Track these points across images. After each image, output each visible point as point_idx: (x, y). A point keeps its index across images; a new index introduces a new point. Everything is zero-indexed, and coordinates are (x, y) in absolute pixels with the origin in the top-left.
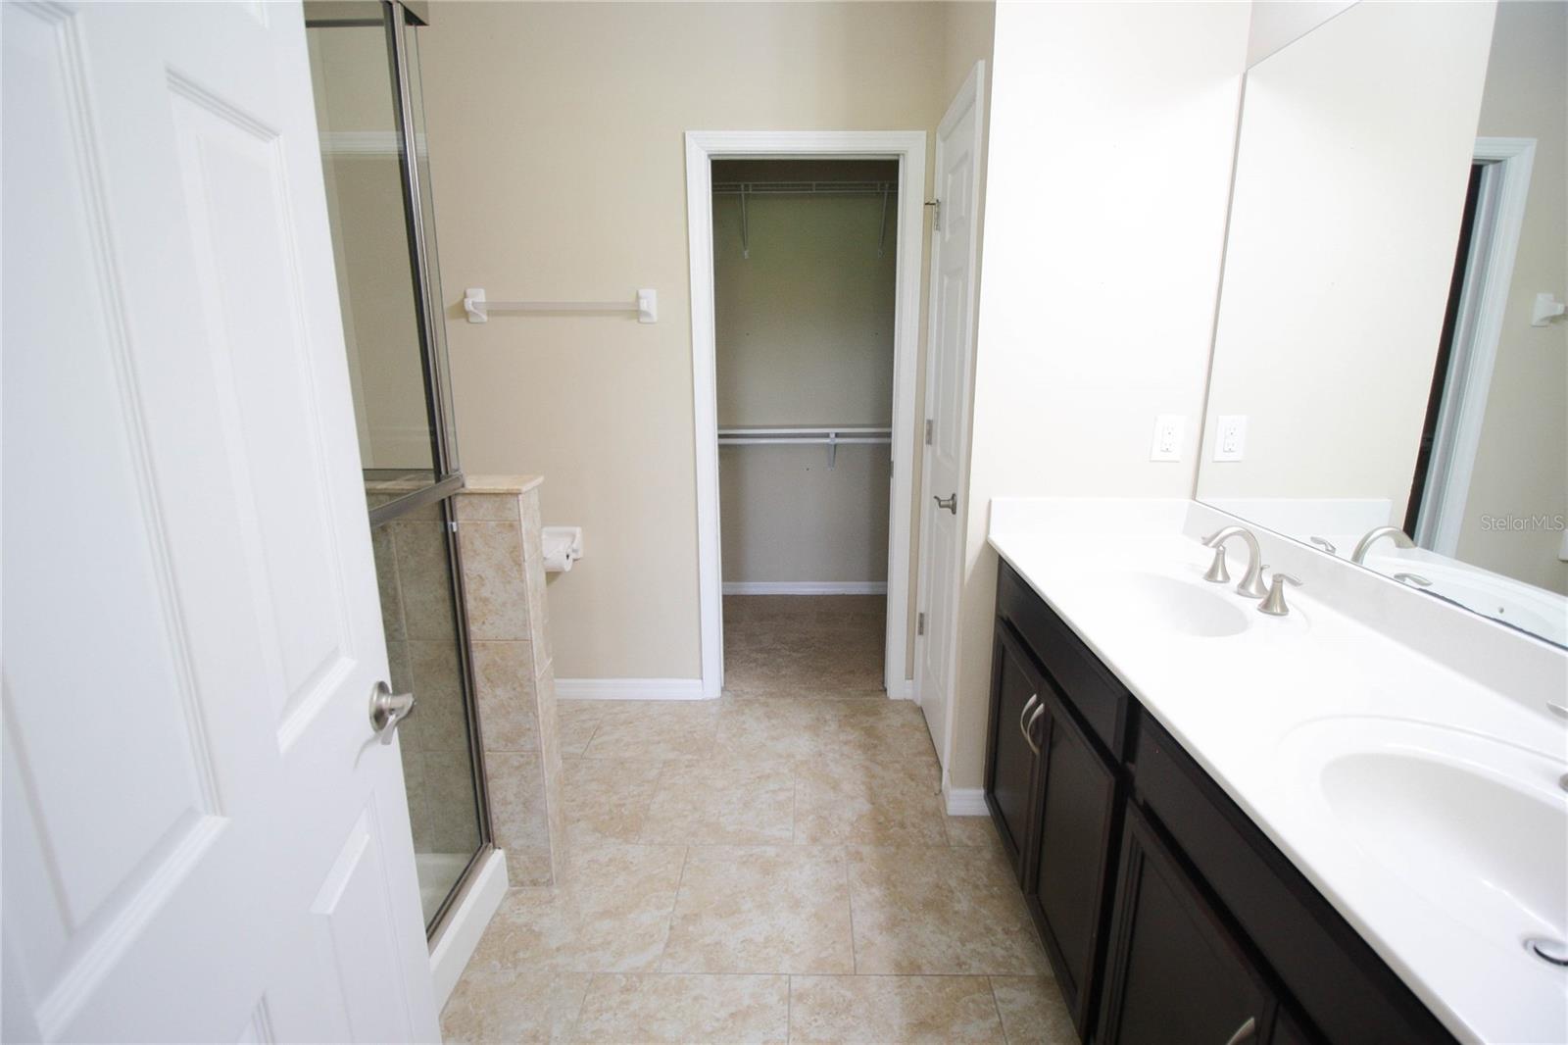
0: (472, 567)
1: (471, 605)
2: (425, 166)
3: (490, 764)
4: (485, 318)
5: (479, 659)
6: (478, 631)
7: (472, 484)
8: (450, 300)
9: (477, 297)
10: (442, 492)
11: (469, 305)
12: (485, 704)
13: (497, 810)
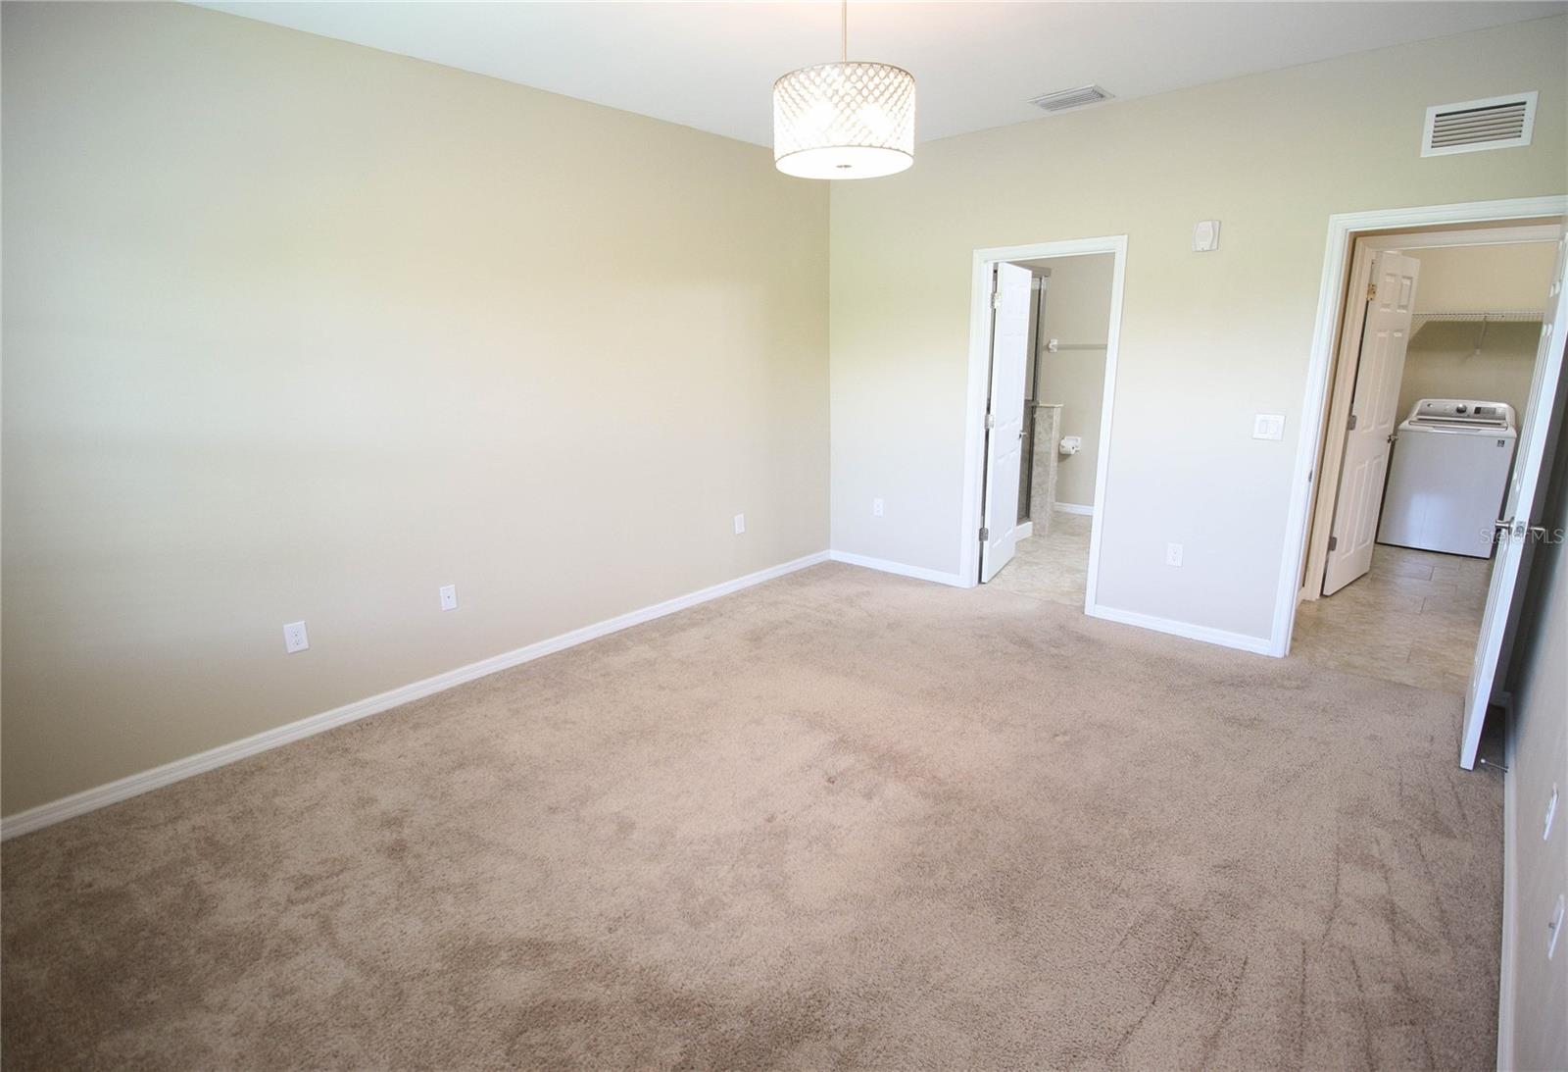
0: (1038, 428)
1: (1036, 440)
2: (1045, 292)
3: (1033, 492)
4: (1056, 350)
5: (1035, 457)
6: (1036, 449)
7: (1041, 405)
8: (1045, 343)
9: (1055, 342)
10: (1033, 404)
11: (1050, 347)
12: (1034, 473)
13: (1032, 509)
